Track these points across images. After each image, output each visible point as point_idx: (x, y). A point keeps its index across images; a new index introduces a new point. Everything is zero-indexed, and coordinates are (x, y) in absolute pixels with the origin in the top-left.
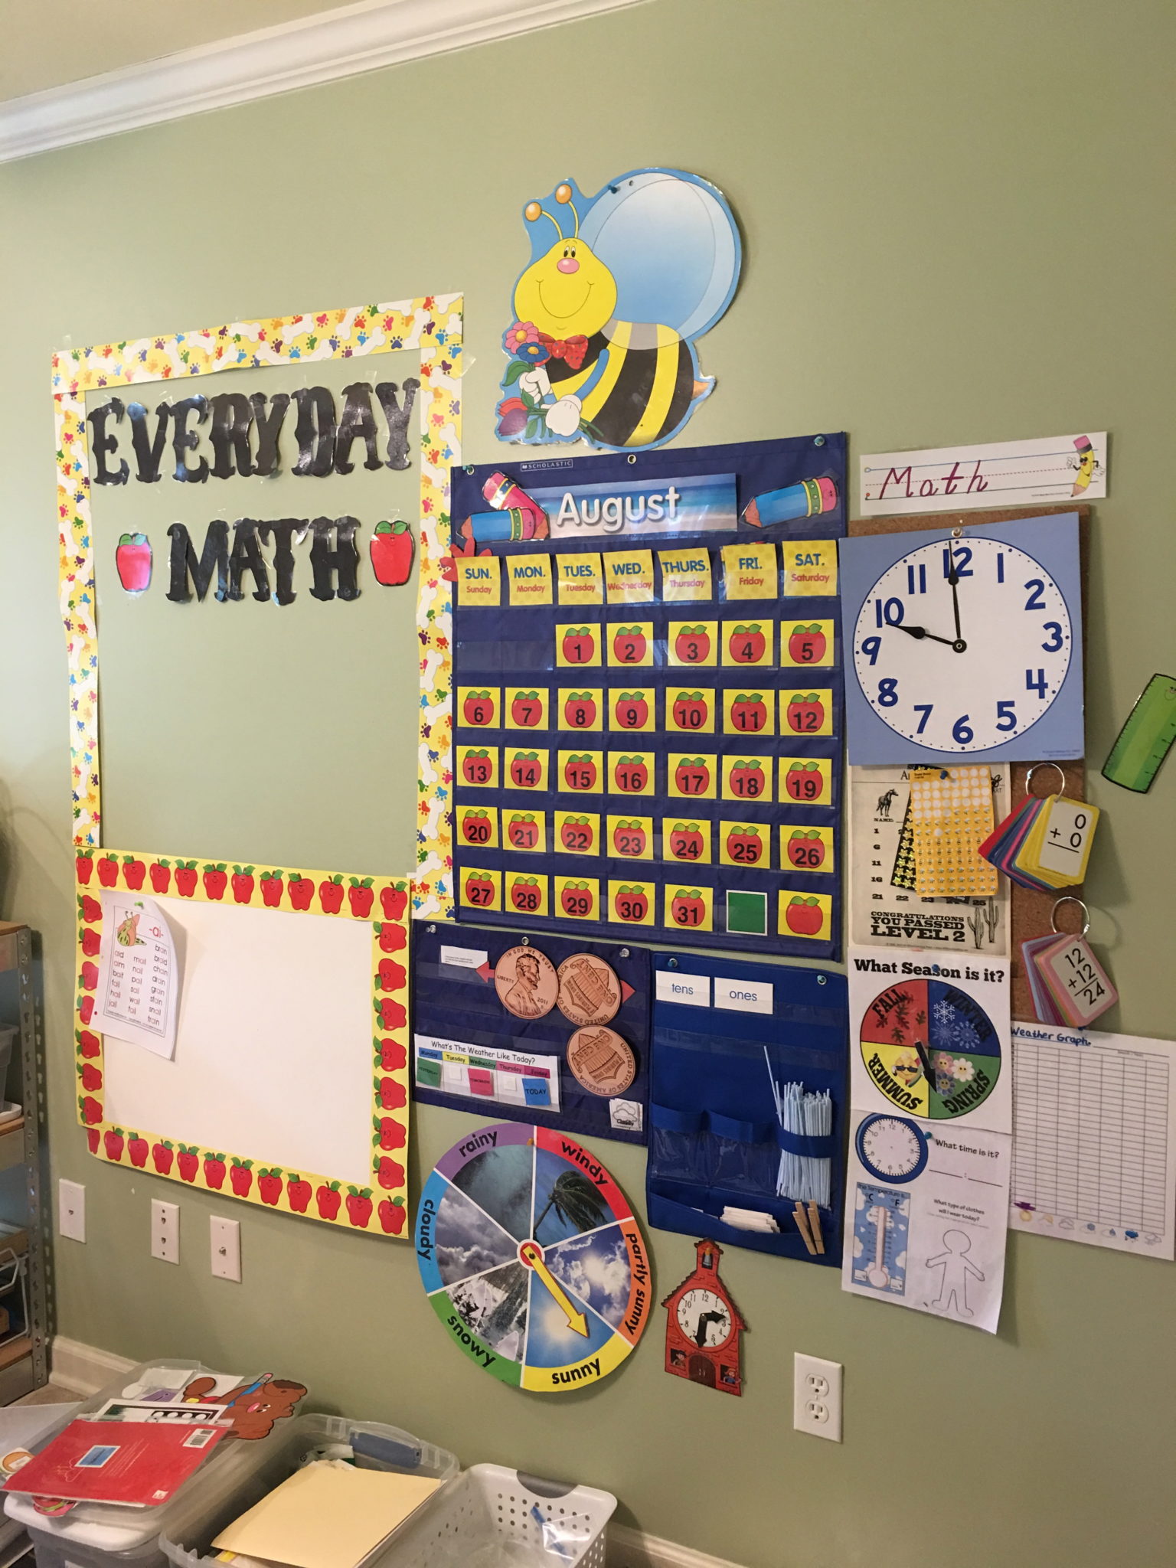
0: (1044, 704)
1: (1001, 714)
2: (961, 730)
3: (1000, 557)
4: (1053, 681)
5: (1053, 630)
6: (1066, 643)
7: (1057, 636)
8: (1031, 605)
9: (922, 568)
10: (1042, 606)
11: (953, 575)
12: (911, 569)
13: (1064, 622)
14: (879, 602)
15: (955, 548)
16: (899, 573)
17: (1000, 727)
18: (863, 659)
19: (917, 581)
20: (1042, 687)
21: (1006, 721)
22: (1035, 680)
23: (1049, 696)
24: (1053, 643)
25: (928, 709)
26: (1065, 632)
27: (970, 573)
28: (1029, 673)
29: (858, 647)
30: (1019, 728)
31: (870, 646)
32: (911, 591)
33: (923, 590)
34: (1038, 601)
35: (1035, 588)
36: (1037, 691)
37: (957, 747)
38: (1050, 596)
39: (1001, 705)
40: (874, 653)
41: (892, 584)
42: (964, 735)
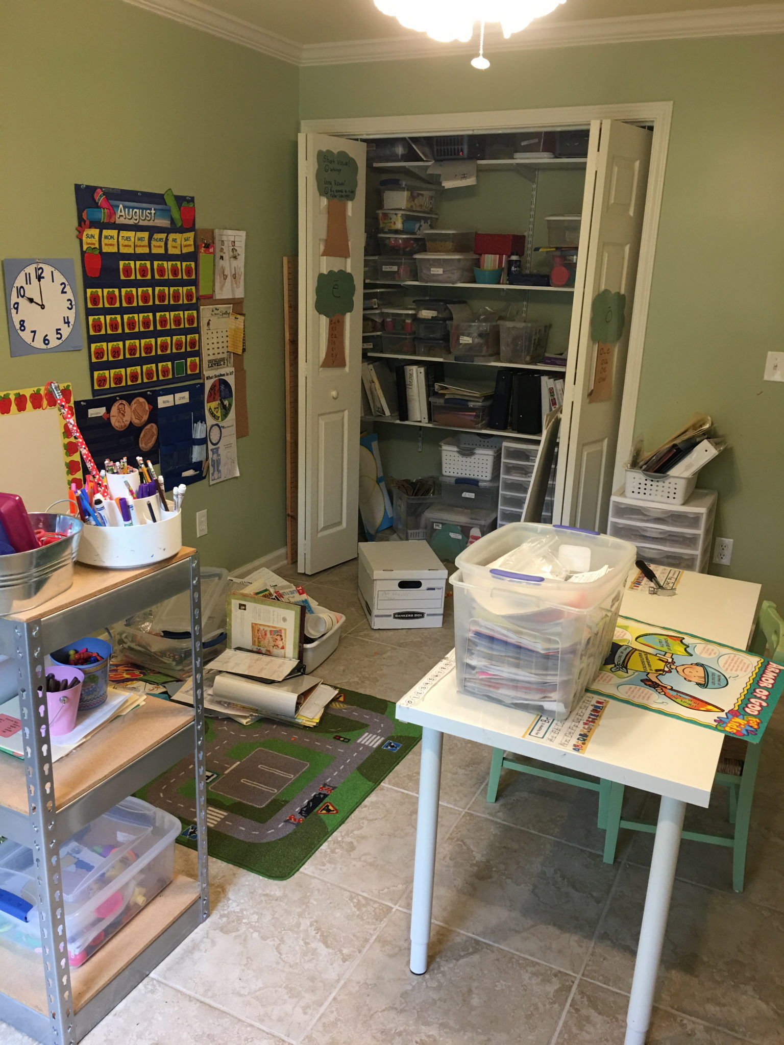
0: (70, 329)
1: (57, 333)
3: (52, 272)
4: (72, 321)
5: (70, 302)
6: (74, 307)
7: (71, 304)
8: (63, 292)
9: (29, 274)
10: (66, 293)
11: (39, 278)
12: (26, 274)
13: (72, 299)
14: (17, 287)
15: (39, 267)
16: (22, 275)
17: (58, 338)
18: (14, 311)
19: (28, 280)
20: (68, 323)
21: (59, 336)
22: (66, 321)
23: (71, 327)
24: (70, 307)
25: (34, 332)
26: (73, 303)
27: (43, 278)
28: (64, 317)
29: (12, 307)
30: (63, 339)
31: (16, 306)
32: (27, 284)
33: (30, 284)
35: (63, 286)
36: (67, 325)
37: (44, 347)
38: (68, 289)
39: (57, 330)
40: (17, 309)
41: (20, 281)
42: (47, 342)
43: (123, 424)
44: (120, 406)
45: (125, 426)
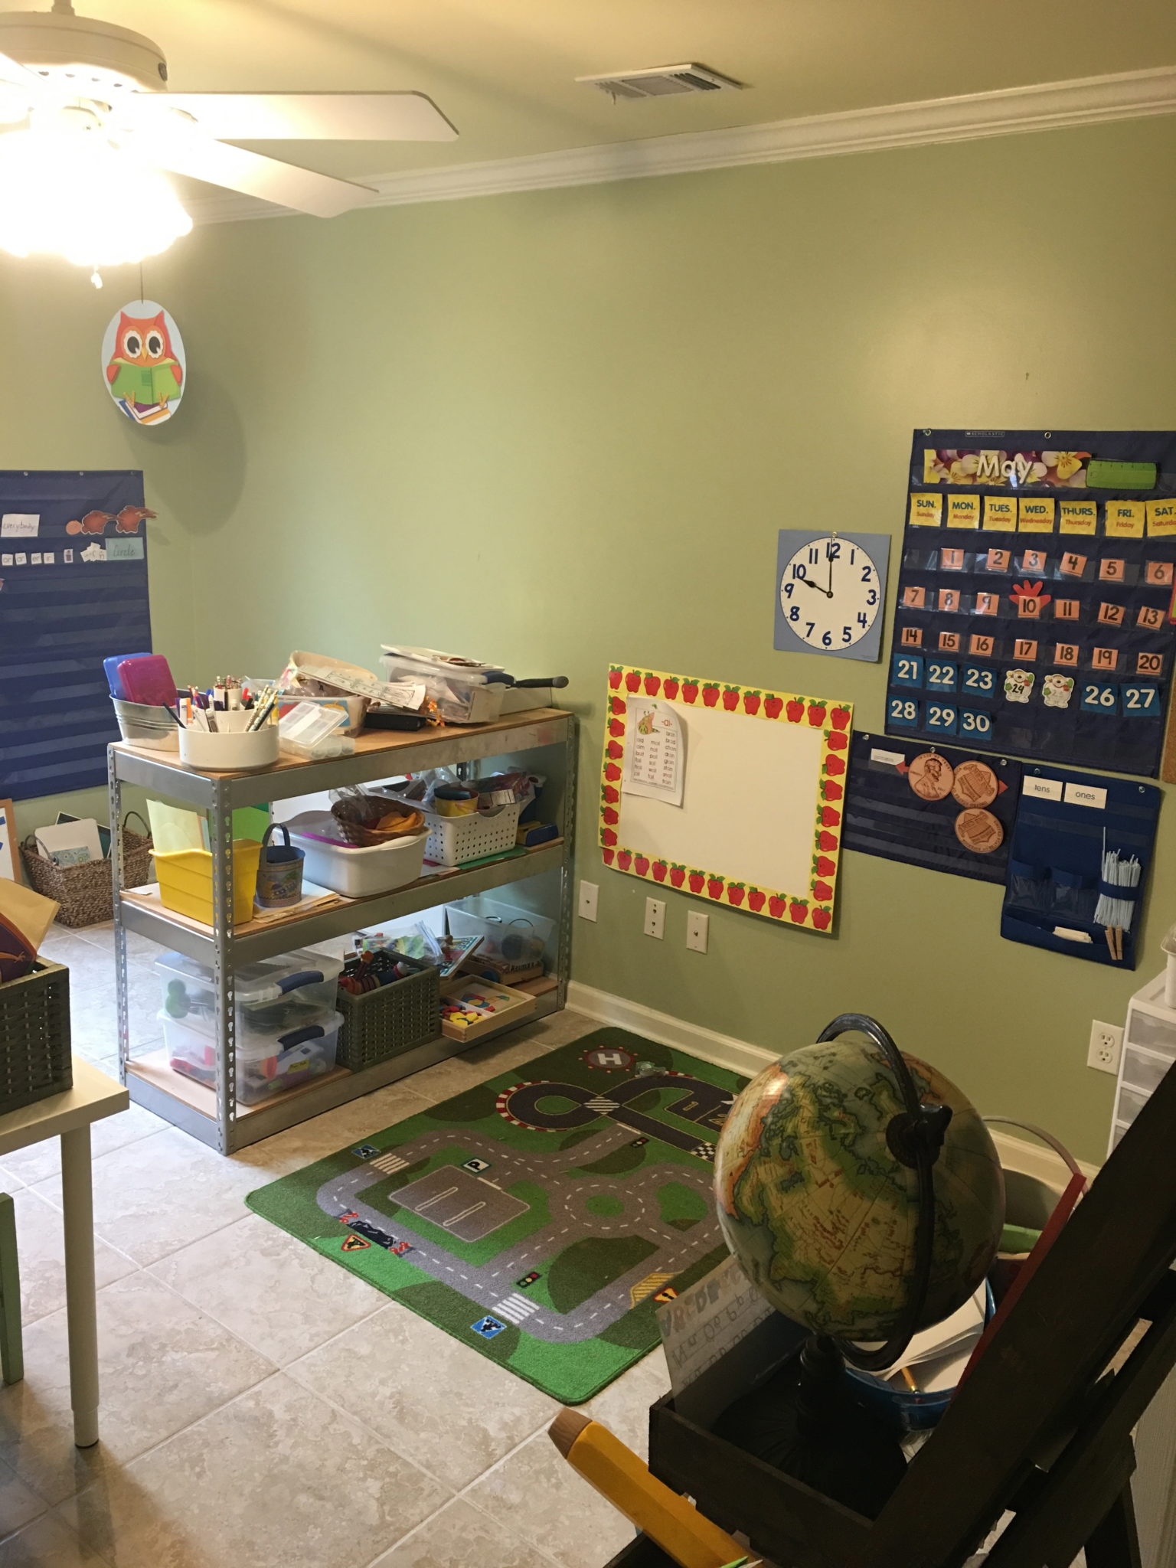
0: (864, 631)
1: (845, 633)
2: (826, 639)
3: (853, 551)
4: (870, 620)
5: (872, 594)
6: (878, 602)
7: (873, 597)
8: (864, 579)
9: (817, 550)
10: (869, 580)
11: (831, 557)
12: (811, 550)
13: (878, 591)
14: (795, 566)
15: (833, 542)
16: (805, 551)
17: (844, 640)
18: (784, 594)
19: (813, 557)
20: (864, 622)
21: (847, 637)
22: (862, 619)
23: (867, 628)
24: (871, 600)
25: (812, 625)
26: (878, 596)
27: (838, 557)
28: (859, 614)
29: (783, 588)
30: (852, 641)
31: (789, 588)
32: (811, 562)
33: (816, 563)
34: (868, 577)
35: (867, 571)
36: (861, 624)
37: (824, 647)
38: (873, 576)
39: (846, 628)
40: (790, 592)
41: (801, 557)
42: (827, 641)
43: (933, 793)
44: (932, 763)
45: (937, 796)
